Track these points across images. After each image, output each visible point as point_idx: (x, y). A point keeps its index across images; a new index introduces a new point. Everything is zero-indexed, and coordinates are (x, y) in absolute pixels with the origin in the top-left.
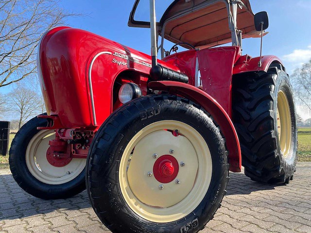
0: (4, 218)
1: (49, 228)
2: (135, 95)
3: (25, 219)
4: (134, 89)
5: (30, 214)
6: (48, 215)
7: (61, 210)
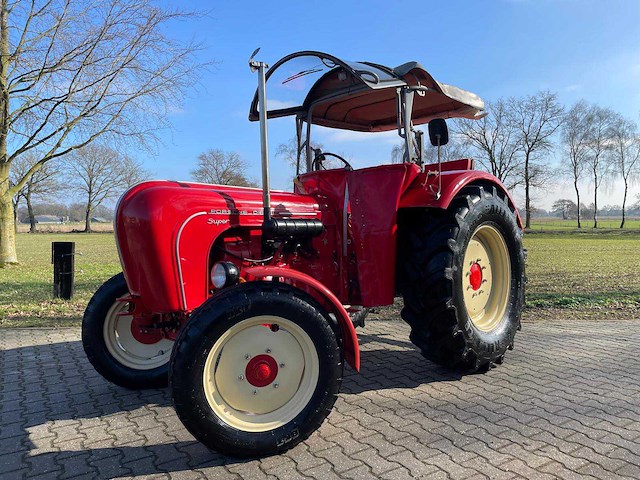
0: (79, 417)
1: (134, 431)
2: (229, 276)
3: (105, 418)
4: (227, 270)
5: (111, 412)
6: (134, 413)
7: (150, 405)
